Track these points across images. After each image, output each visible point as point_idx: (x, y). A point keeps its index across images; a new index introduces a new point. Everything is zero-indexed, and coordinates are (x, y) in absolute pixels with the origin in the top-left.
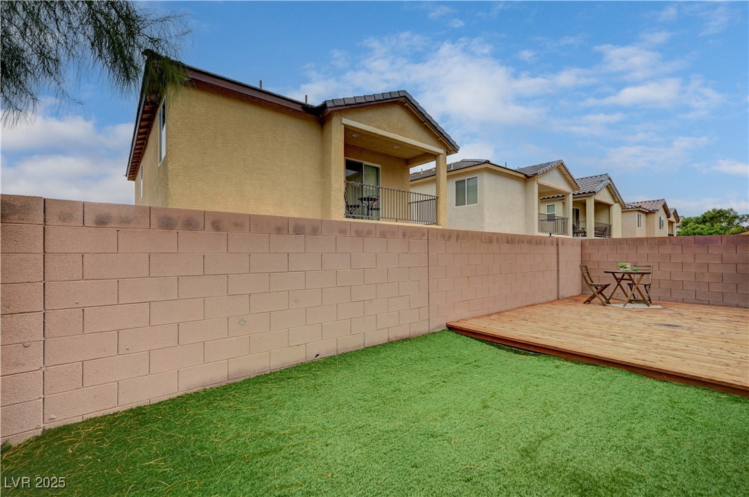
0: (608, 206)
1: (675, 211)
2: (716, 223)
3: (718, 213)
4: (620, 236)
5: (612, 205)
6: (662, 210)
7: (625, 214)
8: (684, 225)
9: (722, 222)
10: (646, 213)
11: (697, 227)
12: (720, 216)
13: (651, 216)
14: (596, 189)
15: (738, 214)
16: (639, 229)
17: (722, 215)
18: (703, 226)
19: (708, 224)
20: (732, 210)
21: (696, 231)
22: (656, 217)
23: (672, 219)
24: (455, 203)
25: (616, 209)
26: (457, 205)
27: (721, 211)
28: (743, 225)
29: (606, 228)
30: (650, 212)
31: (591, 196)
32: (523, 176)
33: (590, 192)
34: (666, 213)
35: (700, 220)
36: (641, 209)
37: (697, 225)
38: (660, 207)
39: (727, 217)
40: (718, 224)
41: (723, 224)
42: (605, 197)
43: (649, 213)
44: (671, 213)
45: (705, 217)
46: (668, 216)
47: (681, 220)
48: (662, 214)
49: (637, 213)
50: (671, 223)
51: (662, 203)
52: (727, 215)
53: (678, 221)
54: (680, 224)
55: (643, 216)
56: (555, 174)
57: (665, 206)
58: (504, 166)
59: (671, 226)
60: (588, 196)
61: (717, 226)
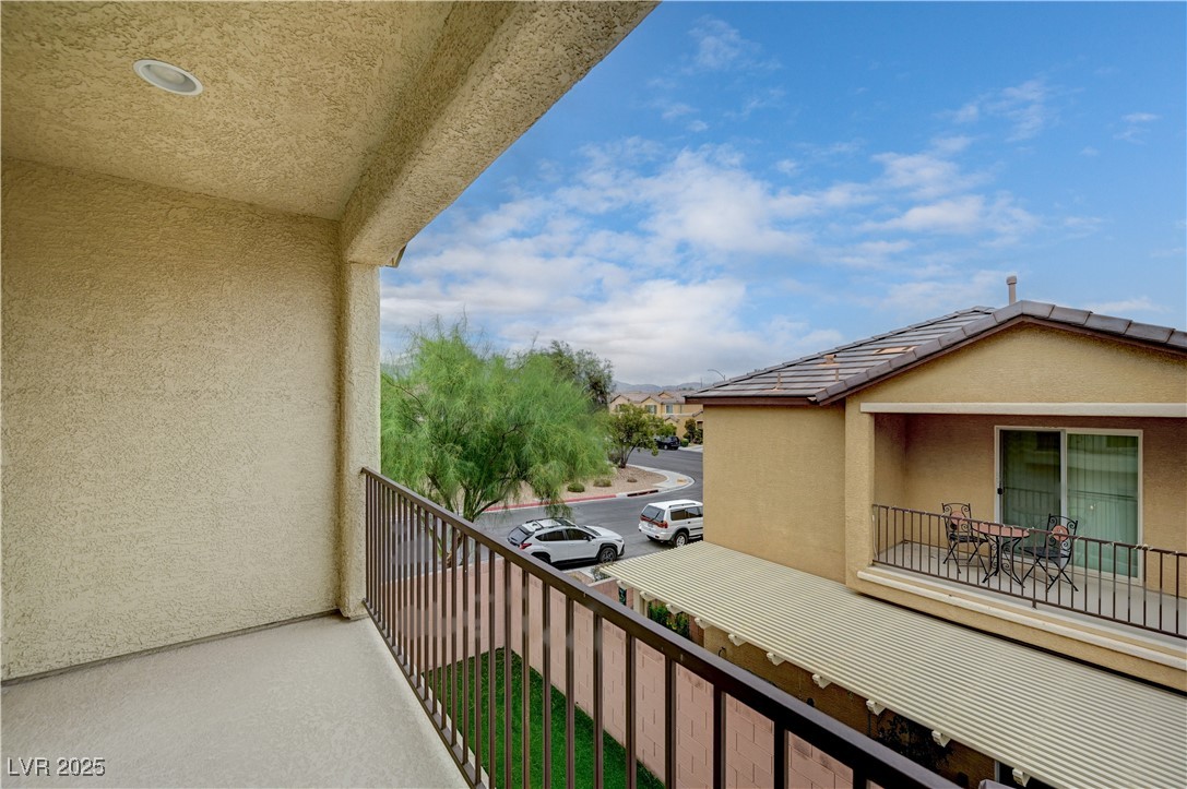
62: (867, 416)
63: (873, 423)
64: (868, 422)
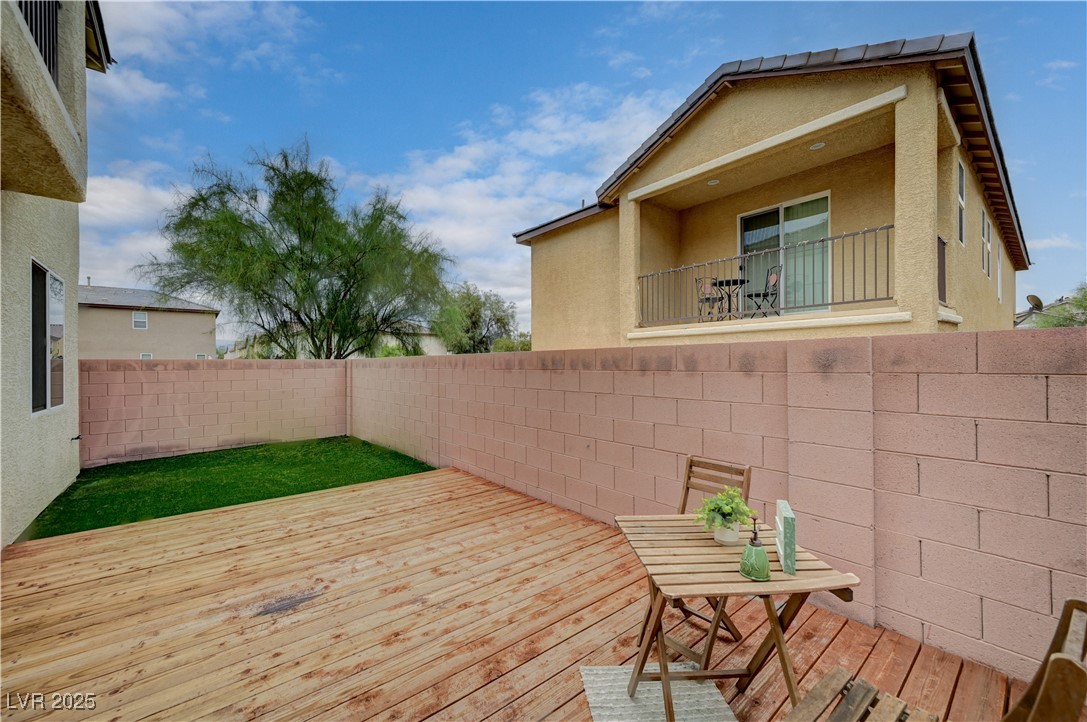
62: (632, 203)
63: (639, 210)
64: (632, 205)
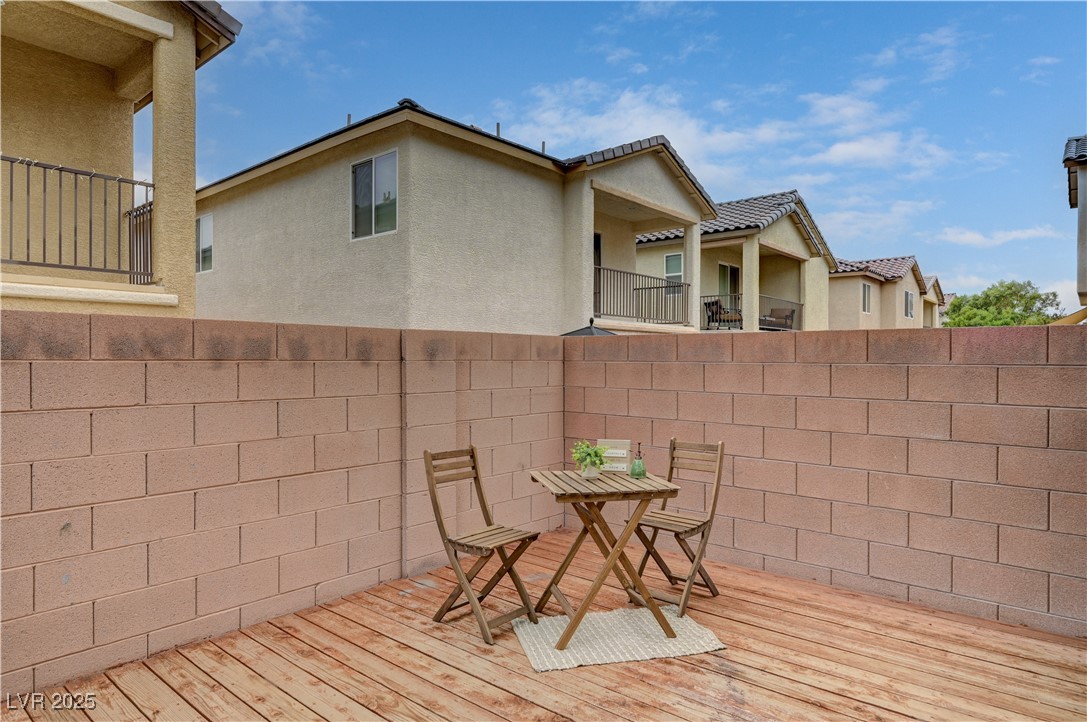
0: (798, 263)
1: (937, 281)
2: (1005, 306)
3: (1010, 288)
4: (824, 326)
5: (804, 261)
6: (909, 279)
7: (834, 282)
8: (954, 311)
9: (1013, 306)
10: (881, 284)
11: (975, 315)
12: (1011, 295)
13: (888, 288)
14: (764, 221)
15: (1041, 292)
16: (866, 314)
17: (1014, 294)
18: (983, 312)
19: (992, 309)
20: (1029, 284)
21: (972, 322)
22: (898, 293)
23: (931, 296)
24: (351, 230)
25: (815, 272)
26: (356, 234)
27: (1013, 284)
28: (1047, 313)
29: (793, 311)
30: (888, 281)
31: (752, 235)
32: (549, 165)
33: (748, 227)
34: (919, 285)
35: (980, 302)
36: (868, 274)
37: (975, 310)
38: (905, 270)
39: (1022, 297)
40: (1008, 308)
41: (1017, 310)
42: (785, 240)
43: (885, 282)
44: (929, 285)
45: (988, 296)
46: (923, 293)
47: (949, 301)
48: (908, 284)
49: (861, 283)
50: (928, 305)
51: (910, 263)
52: (1023, 293)
53: (942, 303)
54: (947, 307)
55: (874, 289)
56: (649, 169)
57: (915, 270)
58: (495, 134)
59: (929, 311)
60: (746, 237)
61: (1007, 313)
